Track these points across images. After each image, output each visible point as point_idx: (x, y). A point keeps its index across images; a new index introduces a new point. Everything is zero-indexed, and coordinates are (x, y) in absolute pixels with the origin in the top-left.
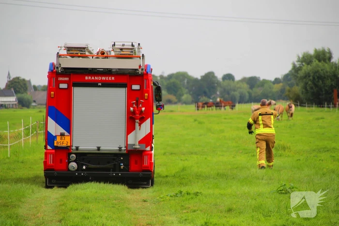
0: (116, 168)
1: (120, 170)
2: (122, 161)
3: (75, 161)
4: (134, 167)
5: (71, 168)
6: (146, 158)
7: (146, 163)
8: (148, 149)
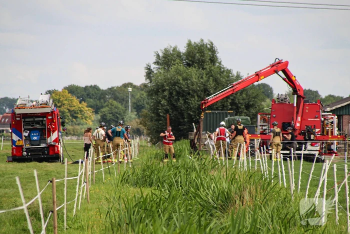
0: (44, 154)
1: (45, 154)
2: (46, 150)
3: (25, 151)
4: (51, 152)
5: (24, 155)
6: (56, 148)
7: (56, 150)
8: (57, 144)
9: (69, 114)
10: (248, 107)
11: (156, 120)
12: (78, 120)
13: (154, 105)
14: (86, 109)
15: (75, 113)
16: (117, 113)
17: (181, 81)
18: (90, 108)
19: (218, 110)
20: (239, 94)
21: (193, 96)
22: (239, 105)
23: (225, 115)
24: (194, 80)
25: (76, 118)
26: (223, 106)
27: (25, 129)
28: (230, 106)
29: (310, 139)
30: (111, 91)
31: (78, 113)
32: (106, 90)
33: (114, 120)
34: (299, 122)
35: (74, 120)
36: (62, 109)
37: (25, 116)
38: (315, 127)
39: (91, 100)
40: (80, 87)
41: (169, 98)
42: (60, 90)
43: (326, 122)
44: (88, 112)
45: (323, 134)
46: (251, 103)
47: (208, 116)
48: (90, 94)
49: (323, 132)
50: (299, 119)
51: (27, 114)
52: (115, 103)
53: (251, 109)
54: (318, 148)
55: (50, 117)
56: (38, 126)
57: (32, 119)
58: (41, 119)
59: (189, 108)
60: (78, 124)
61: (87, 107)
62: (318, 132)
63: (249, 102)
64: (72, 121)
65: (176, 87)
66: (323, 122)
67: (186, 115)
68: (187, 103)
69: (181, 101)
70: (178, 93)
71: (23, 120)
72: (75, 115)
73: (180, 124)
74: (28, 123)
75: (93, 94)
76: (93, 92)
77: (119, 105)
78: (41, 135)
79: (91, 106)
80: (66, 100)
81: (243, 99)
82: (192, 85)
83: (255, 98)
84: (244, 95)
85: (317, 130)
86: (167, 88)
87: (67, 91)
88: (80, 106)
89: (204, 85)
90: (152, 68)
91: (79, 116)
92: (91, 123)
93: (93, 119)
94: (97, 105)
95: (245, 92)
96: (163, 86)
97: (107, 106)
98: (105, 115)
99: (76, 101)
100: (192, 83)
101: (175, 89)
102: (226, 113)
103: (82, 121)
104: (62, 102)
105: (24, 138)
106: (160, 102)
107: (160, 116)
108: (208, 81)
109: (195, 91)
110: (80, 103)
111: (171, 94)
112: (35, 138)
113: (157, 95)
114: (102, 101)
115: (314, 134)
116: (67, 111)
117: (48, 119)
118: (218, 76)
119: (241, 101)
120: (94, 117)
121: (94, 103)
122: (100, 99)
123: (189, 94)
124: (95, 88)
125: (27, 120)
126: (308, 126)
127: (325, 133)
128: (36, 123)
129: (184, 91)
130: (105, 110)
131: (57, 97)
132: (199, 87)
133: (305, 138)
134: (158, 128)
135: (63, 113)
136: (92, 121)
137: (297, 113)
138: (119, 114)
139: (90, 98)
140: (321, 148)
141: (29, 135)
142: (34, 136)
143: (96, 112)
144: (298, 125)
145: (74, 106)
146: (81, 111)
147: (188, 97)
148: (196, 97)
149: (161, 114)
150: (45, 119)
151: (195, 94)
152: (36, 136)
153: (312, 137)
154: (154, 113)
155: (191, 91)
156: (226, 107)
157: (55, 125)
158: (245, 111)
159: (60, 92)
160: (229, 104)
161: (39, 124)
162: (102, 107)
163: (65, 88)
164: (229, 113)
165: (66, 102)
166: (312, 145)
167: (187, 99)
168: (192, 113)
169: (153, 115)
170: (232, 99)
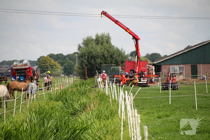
9: (50, 67)
10: (122, 62)
11: (82, 69)
12: (54, 69)
13: (81, 62)
14: (57, 64)
15: (52, 66)
16: (70, 65)
17: (93, 52)
18: (59, 64)
19: (109, 64)
20: (118, 57)
21: (98, 58)
22: (118, 62)
23: (111, 66)
24: (99, 51)
25: (53, 68)
26: (111, 62)
27: (17, 76)
28: (114, 62)
29: (142, 77)
30: (68, 56)
31: (54, 66)
32: (66, 56)
33: (69, 69)
34: (137, 69)
35: (52, 69)
36: (46, 64)
37: (17, 70)
38: (145, 71)
39: (60, 60)
40: (54, 55)
41: (87, 59)
42: (46, 56)
43: (149, 69)
44: (58, 65)
45: (148, 74)
46: (124, 60)
47: (104, 67)
48: (59, 58)
49: (148, 73)
50: (138, 68)
51: (18, 69)
52: (70, 61)
53: (124, 63)
54: (146, 81)
55: (28, 70)
56: (23, 74)
57: (20, 71)
58: (24, 71)
59: (96, 64)
60: (54, 71)
61: (58, 63)
62: (146, 74)
63: (123, 60)
64: (51, 70)
65: (91, 54)
66: (148, 69)
67: (95, 67)
68: (96, 61)
69: (93, 61)
70: (91, 57)
71: (16, 71)
72: (53, 67)
73: (93, 70)
74: (18, 73)
75: (60, 58)
76: (61, 57)
77: (72, 62)
78: (25, 78)
79: (60, 63)
80: (48, 60)
81: (120, 59)
82: (98, 53)
83: (125, 58)
84: (120, 57)
85: (146, 73)
86: (87, 55)
87: (49, 57)
88: (55, 63)
89: (103, 53)
90: (81, 46)
91: (54, 67)
92: (60, 70)
93: (60, 68)
94: (62, 62)
95: (121, 56)
96: (85, 54)
97: (67, 62)
98: (66, 67)
99: (53, 61)
100: (98, 52)
101: (90, 55)
102: (112, 65)
103: (55, 70)
104: (46, 61)
105: (17, 79)
106: (83, 61)
107: (83, 67)
108: (104, 51)
109: (99, 56)
110: (55, 61)
111: (88, 57)
112: (22, 79)
113: (82, 58)
114: (65, 60)
115: (144, 74)
116: (49, 65)
117: (27, 71)
118: (109, 49)
119: (119, 60)
120: (61, 67)
121: (61, 61)
122: (64, 60)
123: (96, 57)
124: (61, 55)
125: (18, 71)
126: (141, 71)
127: (149, 74)
128: (22, 73)
129: (94, 56)
130: (66, 64)
131: (44, 59)
132: (101, 54)
133: (140, 76)
134: (83, 72)
135: (47, 66)
136: (60, 69)
137: (137, 65)
138: (72, 66)
139: (59, 59)
140: (148, 81)
141: (19, 78)
142: (21, 78)
143: (62, 65)
144: (137, 71)
145: (52, 63)
146: (55, 65)
147: (96, 58)
148: (99, 59)
149: (84, 66)
150: (26, 71)
151: (99, 57)
152: (22, 78)
153: (143, 76)
154: (81, 66)
155: (97, 56)
156: (113, 62)
157: (31, 73)
158: (121, 64)
159: (46, 57)
160: (114, 61)
161: (23, 73)
162: (65, 63)
163: (48, 55)
164: (113, 65)
165: (48, 61)
166: (143, 79)
167: (95, 59)
168: (97, 66)
169: (81, 67)
170: (115, 59)
